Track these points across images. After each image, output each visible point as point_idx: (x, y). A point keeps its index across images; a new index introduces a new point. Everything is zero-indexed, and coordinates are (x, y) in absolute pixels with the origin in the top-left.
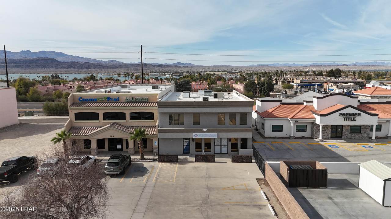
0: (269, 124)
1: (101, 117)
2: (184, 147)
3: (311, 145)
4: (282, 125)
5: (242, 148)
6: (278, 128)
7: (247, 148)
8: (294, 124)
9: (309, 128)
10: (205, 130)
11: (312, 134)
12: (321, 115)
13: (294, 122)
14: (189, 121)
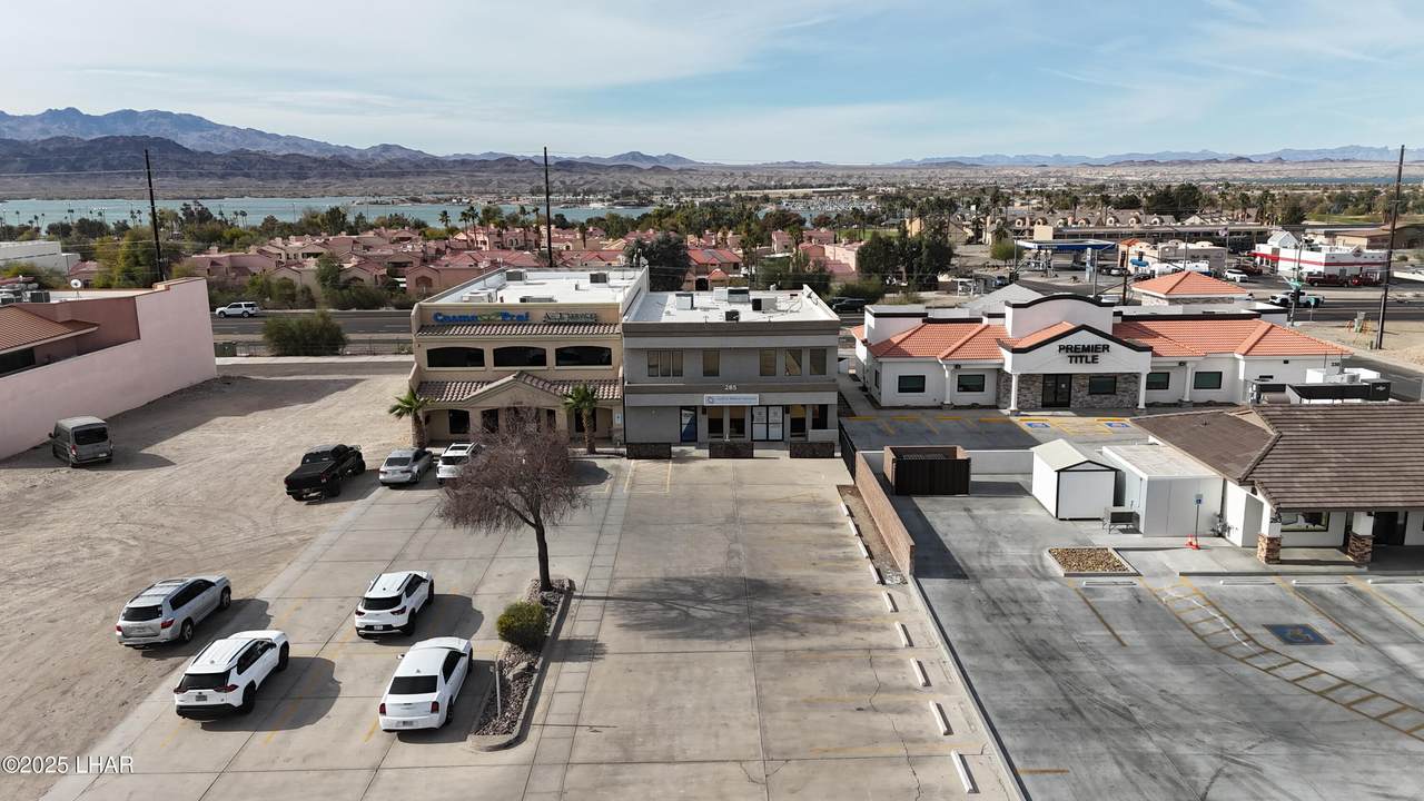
0: (891, 373)
1: (489, 358)
2: (684, 427)
3: (986, 422)
4: (924, 377)
5: (813, 428)
6: (912, 384)
7: (825, 428)
8: (952, 372)
9: (990, 384)
10: (731, 387)
11: (998, 398)
12: (1014, 351)
13: (953, 368)
14: (693, 367)
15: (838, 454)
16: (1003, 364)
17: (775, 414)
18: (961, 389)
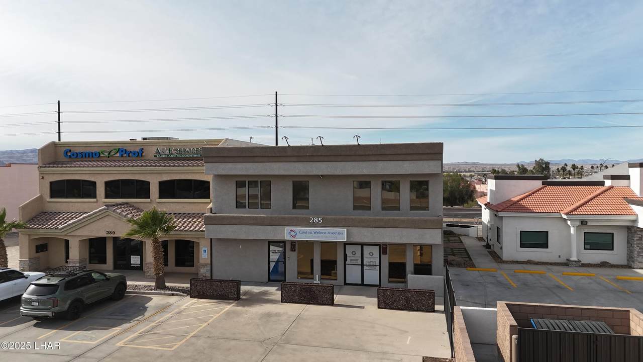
0: (512, 229)
1: (101, 190)
2: (272, 265)
3: (626, 281)
4: (547, 232)
6: (536, 240)
7: (431, 274)
8: (578, 229)
9: (620, 241)
10: (316, 220)
11: (630, 258)
13: (578, 223)
15: (439, 307)
16: (635, 221)
17: (371, 254)
18: (588, 247)
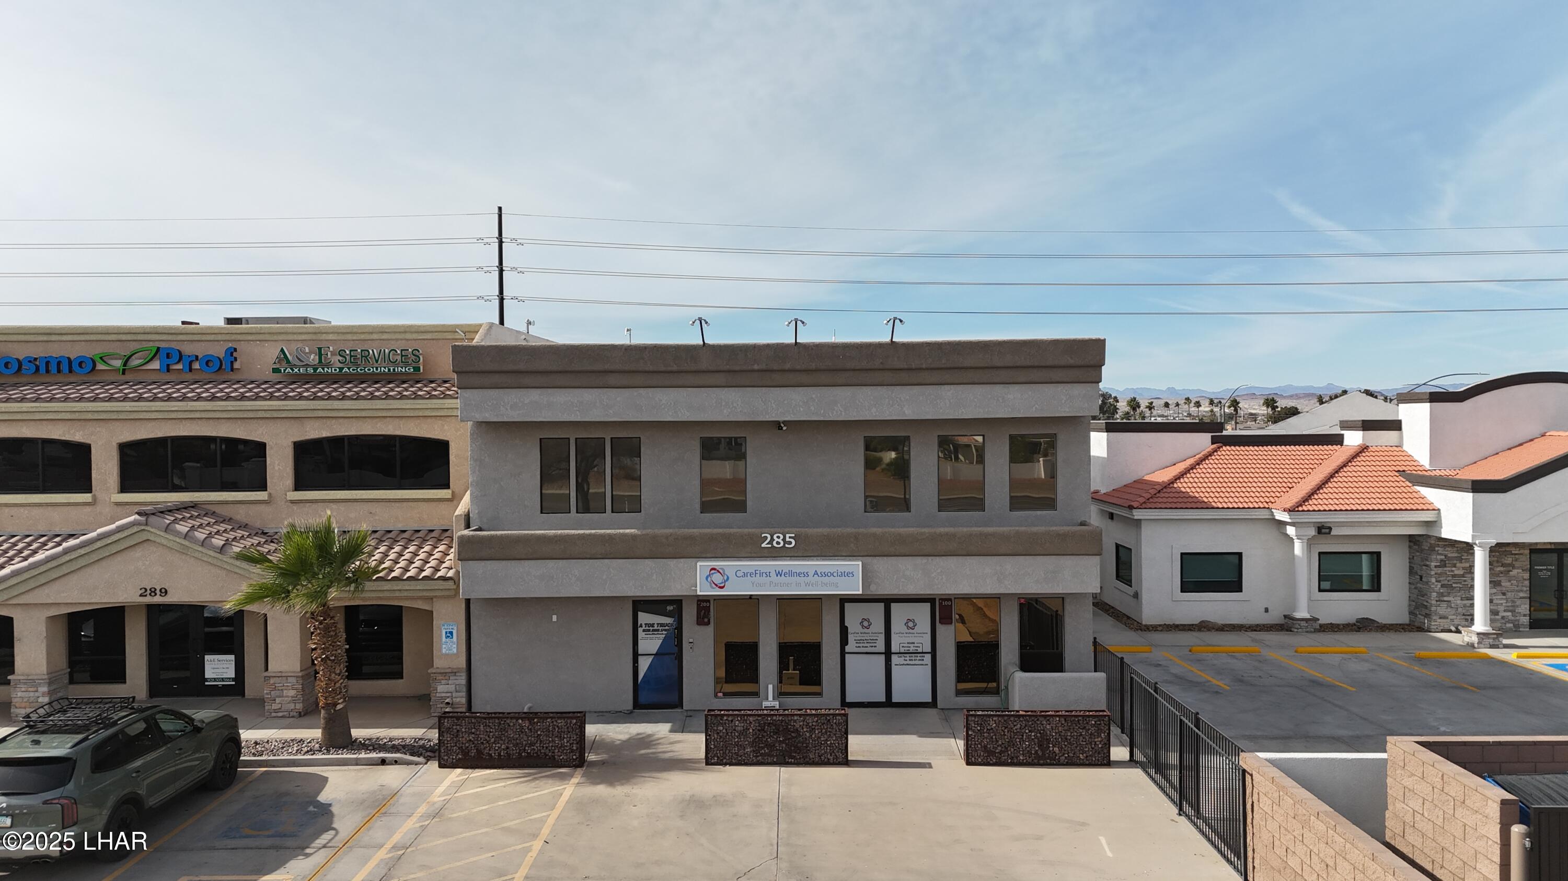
0: (1164, 547)
1: (105, 468)
2: (644, 664)
3: (1440, 662)
4: (1240, 555)
5: (1026, 666)
6: (1212, 572)
7: (1060, 668)
8: (1310, 543)
9: (1394, 571)
10: (778, 540)
11: (1419, 606)
12: (1479, 487)
13: (1312, 532)
14: (671, 484)
15: (1119, 752)
16: (1434, 524)
17: (911, 624)
18: (1327, 585)
